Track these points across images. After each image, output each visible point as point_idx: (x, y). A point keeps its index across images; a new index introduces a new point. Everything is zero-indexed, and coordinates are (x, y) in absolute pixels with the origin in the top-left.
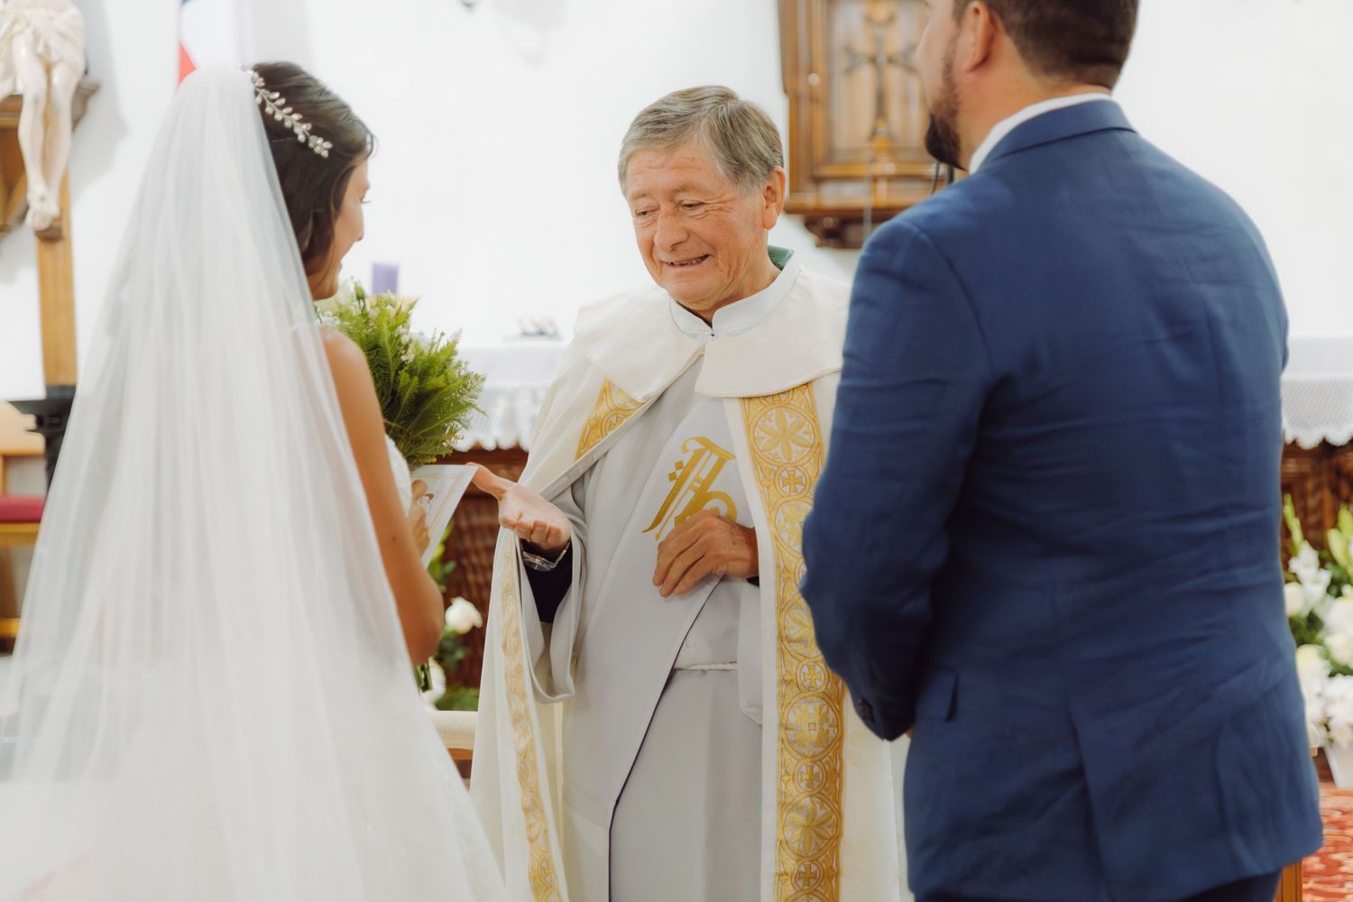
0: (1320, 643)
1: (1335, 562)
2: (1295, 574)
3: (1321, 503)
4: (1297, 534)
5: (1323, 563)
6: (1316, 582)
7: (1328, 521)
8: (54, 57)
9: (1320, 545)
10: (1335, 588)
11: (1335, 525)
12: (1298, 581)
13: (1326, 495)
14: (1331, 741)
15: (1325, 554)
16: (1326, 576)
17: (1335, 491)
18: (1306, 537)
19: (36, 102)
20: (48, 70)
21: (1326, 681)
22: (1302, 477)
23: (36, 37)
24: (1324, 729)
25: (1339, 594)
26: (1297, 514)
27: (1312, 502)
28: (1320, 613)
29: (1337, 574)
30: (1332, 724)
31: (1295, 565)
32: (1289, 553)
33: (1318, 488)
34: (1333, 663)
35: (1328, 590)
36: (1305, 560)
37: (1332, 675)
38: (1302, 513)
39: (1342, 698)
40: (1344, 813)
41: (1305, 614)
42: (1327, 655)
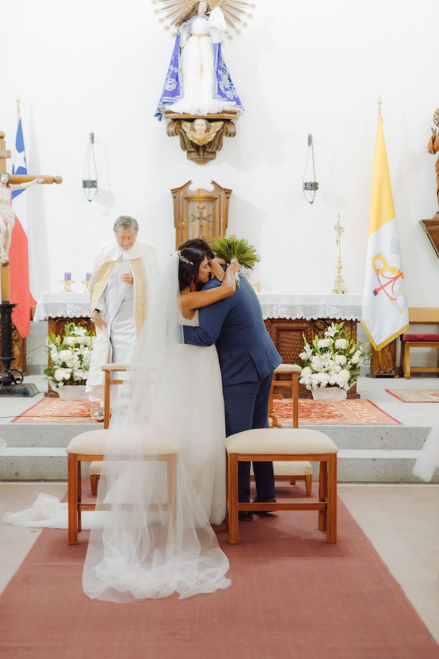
0: (310, 366)
1: (314, 348)
2: (305, 350)
3: (311, 333)
4: (305, 341)
5: (311, 348)
6: (310, 352)
7: (313, 338)
8: (8, 222)
9: (311, 344)
10: (314, 354)
11: (314, 339)
12: (306, 352)
13: (313, 332)
14: (312, 388)
15: (312, 346)
16: (312, 351)
17: (315, 331)
18: (307, 342)
19: (4, 232)
20: (6, 224)
21: (311, 374)
22: (307, 327)
23: (4, 216)
24: (310, 386)
25: (315, 355)
26: (305, 336)
27: (309, 334)
28: (310, 359)
29: (315, 350)
30: (312, 385)
31: (305, 348)
32: (304, 345)
33: (311, 330)
34: (313, 370)
35: (312, 354)
36: (307, 347)
37: (313, 373)
38: (307, 336)
39: (315, 378)
40: (314, 403)
41: (307, 359)
42: (312, 369)
